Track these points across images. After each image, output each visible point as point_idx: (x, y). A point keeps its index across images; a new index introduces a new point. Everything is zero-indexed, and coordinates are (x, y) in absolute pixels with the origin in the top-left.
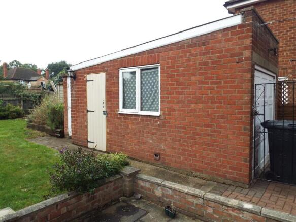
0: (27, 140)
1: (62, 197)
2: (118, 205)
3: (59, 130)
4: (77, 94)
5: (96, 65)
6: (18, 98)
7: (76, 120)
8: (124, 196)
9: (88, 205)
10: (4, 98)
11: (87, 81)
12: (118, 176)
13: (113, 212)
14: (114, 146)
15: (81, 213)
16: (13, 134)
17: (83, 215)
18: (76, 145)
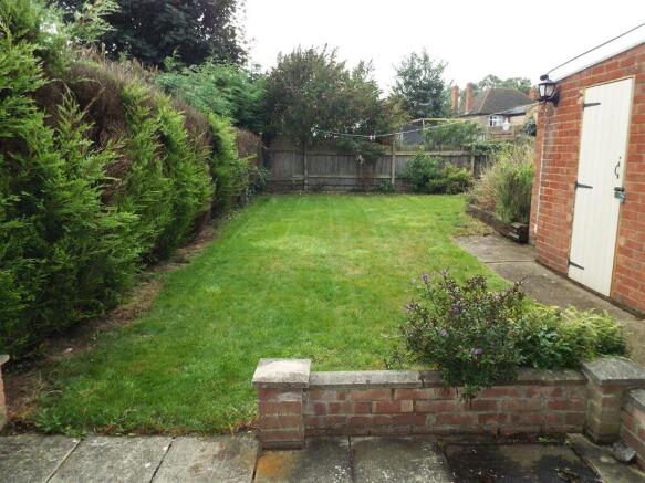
0: (451, 238)
1: (406, 376)
2: (554, 451)
3: (517, 225)
4: (556, 142)
5: (610, 59)
6: (466, 153)
7: (550, 206)
8: (584, 432)
9: (468, 418)
10: (443, 153)
11: (585, 106)
12: (572, 375)
13: (526, 463)
14: (631, 288)
15: (448, 427)
16: (434, 225)
17: (453, 433)
18: (543, 265)
